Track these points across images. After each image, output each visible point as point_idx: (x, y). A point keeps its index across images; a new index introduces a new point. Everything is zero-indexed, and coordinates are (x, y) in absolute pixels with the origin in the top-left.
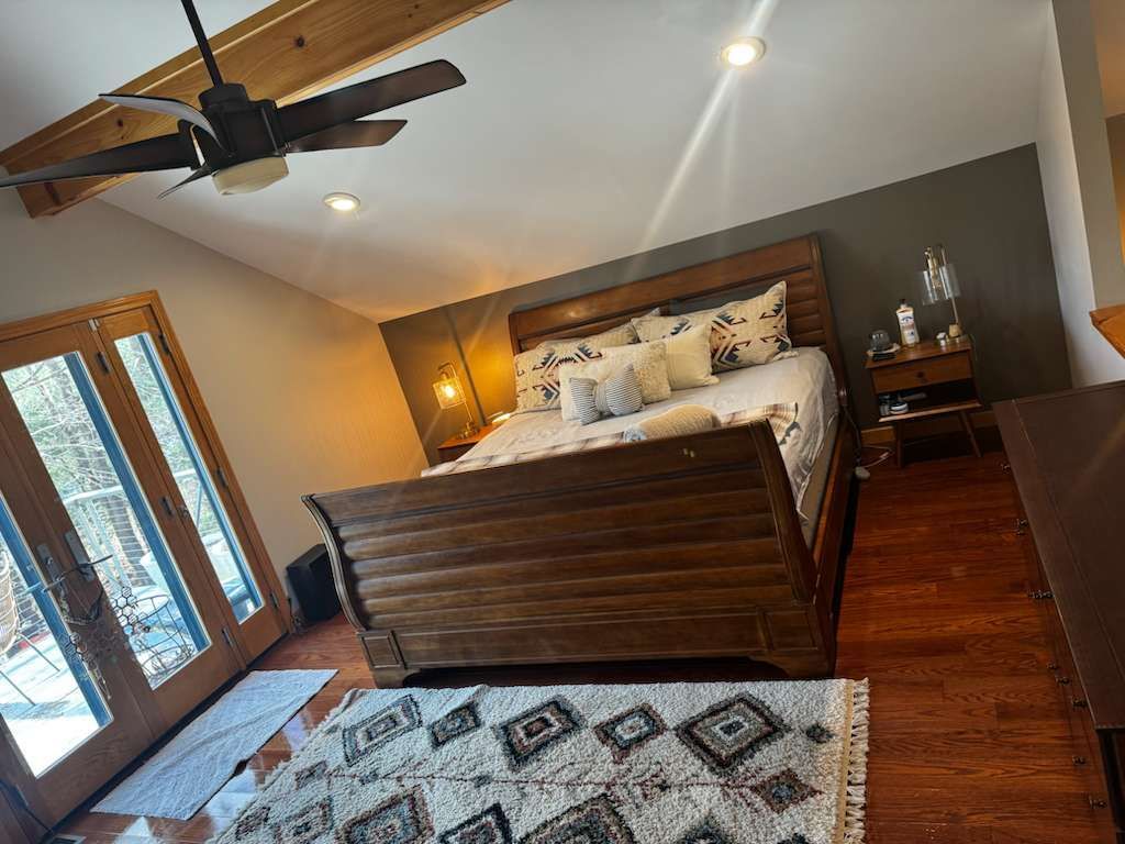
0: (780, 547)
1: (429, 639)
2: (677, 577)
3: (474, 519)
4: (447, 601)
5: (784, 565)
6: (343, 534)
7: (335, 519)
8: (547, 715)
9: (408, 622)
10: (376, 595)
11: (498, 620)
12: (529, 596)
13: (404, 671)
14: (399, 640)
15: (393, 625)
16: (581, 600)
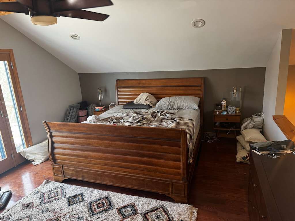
0: (181, 166)
1: (73, 170)
2: (150, 168)
3: (94, 139)
4: (80, 161)
5: (181, 171)
6: (53, 134)
7: (52, 130)
8: (104, 202)
9: (67, 164)
10: (59, 154)
11: (94, 169)
12: (106, 164)
13: (64, 178)
14: (64, 168)
15: (63, 164)
16: (121, 168)
